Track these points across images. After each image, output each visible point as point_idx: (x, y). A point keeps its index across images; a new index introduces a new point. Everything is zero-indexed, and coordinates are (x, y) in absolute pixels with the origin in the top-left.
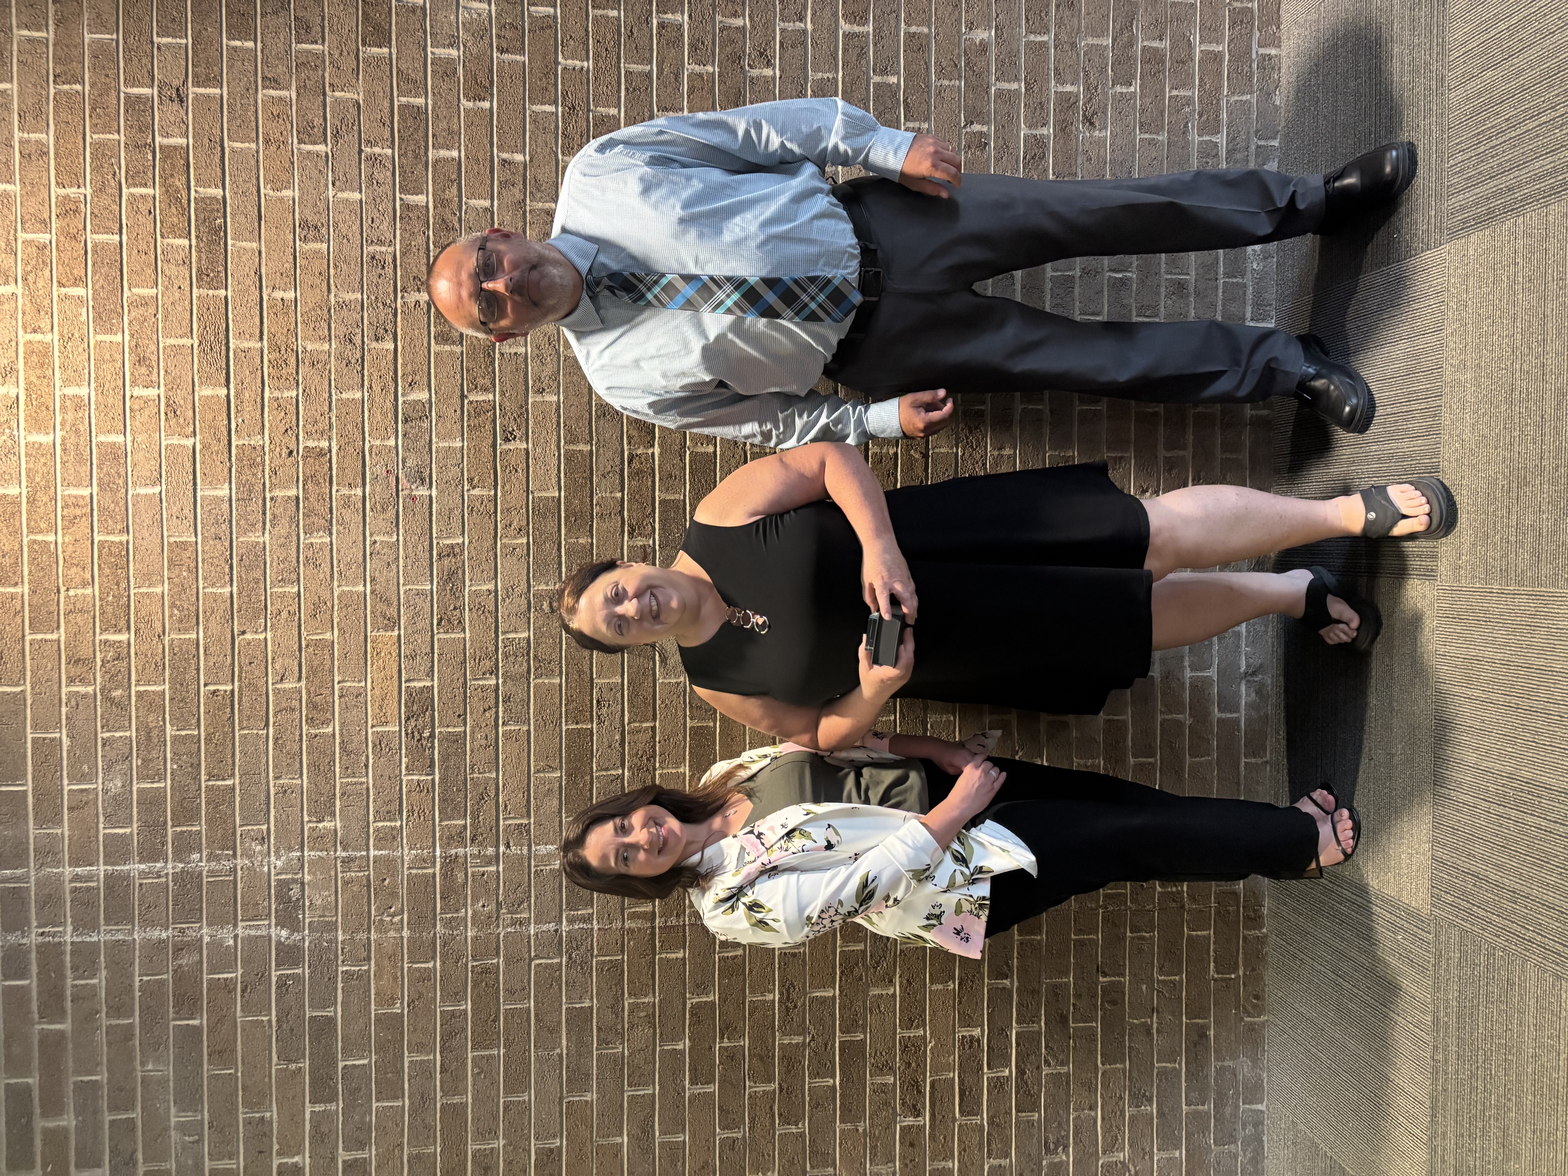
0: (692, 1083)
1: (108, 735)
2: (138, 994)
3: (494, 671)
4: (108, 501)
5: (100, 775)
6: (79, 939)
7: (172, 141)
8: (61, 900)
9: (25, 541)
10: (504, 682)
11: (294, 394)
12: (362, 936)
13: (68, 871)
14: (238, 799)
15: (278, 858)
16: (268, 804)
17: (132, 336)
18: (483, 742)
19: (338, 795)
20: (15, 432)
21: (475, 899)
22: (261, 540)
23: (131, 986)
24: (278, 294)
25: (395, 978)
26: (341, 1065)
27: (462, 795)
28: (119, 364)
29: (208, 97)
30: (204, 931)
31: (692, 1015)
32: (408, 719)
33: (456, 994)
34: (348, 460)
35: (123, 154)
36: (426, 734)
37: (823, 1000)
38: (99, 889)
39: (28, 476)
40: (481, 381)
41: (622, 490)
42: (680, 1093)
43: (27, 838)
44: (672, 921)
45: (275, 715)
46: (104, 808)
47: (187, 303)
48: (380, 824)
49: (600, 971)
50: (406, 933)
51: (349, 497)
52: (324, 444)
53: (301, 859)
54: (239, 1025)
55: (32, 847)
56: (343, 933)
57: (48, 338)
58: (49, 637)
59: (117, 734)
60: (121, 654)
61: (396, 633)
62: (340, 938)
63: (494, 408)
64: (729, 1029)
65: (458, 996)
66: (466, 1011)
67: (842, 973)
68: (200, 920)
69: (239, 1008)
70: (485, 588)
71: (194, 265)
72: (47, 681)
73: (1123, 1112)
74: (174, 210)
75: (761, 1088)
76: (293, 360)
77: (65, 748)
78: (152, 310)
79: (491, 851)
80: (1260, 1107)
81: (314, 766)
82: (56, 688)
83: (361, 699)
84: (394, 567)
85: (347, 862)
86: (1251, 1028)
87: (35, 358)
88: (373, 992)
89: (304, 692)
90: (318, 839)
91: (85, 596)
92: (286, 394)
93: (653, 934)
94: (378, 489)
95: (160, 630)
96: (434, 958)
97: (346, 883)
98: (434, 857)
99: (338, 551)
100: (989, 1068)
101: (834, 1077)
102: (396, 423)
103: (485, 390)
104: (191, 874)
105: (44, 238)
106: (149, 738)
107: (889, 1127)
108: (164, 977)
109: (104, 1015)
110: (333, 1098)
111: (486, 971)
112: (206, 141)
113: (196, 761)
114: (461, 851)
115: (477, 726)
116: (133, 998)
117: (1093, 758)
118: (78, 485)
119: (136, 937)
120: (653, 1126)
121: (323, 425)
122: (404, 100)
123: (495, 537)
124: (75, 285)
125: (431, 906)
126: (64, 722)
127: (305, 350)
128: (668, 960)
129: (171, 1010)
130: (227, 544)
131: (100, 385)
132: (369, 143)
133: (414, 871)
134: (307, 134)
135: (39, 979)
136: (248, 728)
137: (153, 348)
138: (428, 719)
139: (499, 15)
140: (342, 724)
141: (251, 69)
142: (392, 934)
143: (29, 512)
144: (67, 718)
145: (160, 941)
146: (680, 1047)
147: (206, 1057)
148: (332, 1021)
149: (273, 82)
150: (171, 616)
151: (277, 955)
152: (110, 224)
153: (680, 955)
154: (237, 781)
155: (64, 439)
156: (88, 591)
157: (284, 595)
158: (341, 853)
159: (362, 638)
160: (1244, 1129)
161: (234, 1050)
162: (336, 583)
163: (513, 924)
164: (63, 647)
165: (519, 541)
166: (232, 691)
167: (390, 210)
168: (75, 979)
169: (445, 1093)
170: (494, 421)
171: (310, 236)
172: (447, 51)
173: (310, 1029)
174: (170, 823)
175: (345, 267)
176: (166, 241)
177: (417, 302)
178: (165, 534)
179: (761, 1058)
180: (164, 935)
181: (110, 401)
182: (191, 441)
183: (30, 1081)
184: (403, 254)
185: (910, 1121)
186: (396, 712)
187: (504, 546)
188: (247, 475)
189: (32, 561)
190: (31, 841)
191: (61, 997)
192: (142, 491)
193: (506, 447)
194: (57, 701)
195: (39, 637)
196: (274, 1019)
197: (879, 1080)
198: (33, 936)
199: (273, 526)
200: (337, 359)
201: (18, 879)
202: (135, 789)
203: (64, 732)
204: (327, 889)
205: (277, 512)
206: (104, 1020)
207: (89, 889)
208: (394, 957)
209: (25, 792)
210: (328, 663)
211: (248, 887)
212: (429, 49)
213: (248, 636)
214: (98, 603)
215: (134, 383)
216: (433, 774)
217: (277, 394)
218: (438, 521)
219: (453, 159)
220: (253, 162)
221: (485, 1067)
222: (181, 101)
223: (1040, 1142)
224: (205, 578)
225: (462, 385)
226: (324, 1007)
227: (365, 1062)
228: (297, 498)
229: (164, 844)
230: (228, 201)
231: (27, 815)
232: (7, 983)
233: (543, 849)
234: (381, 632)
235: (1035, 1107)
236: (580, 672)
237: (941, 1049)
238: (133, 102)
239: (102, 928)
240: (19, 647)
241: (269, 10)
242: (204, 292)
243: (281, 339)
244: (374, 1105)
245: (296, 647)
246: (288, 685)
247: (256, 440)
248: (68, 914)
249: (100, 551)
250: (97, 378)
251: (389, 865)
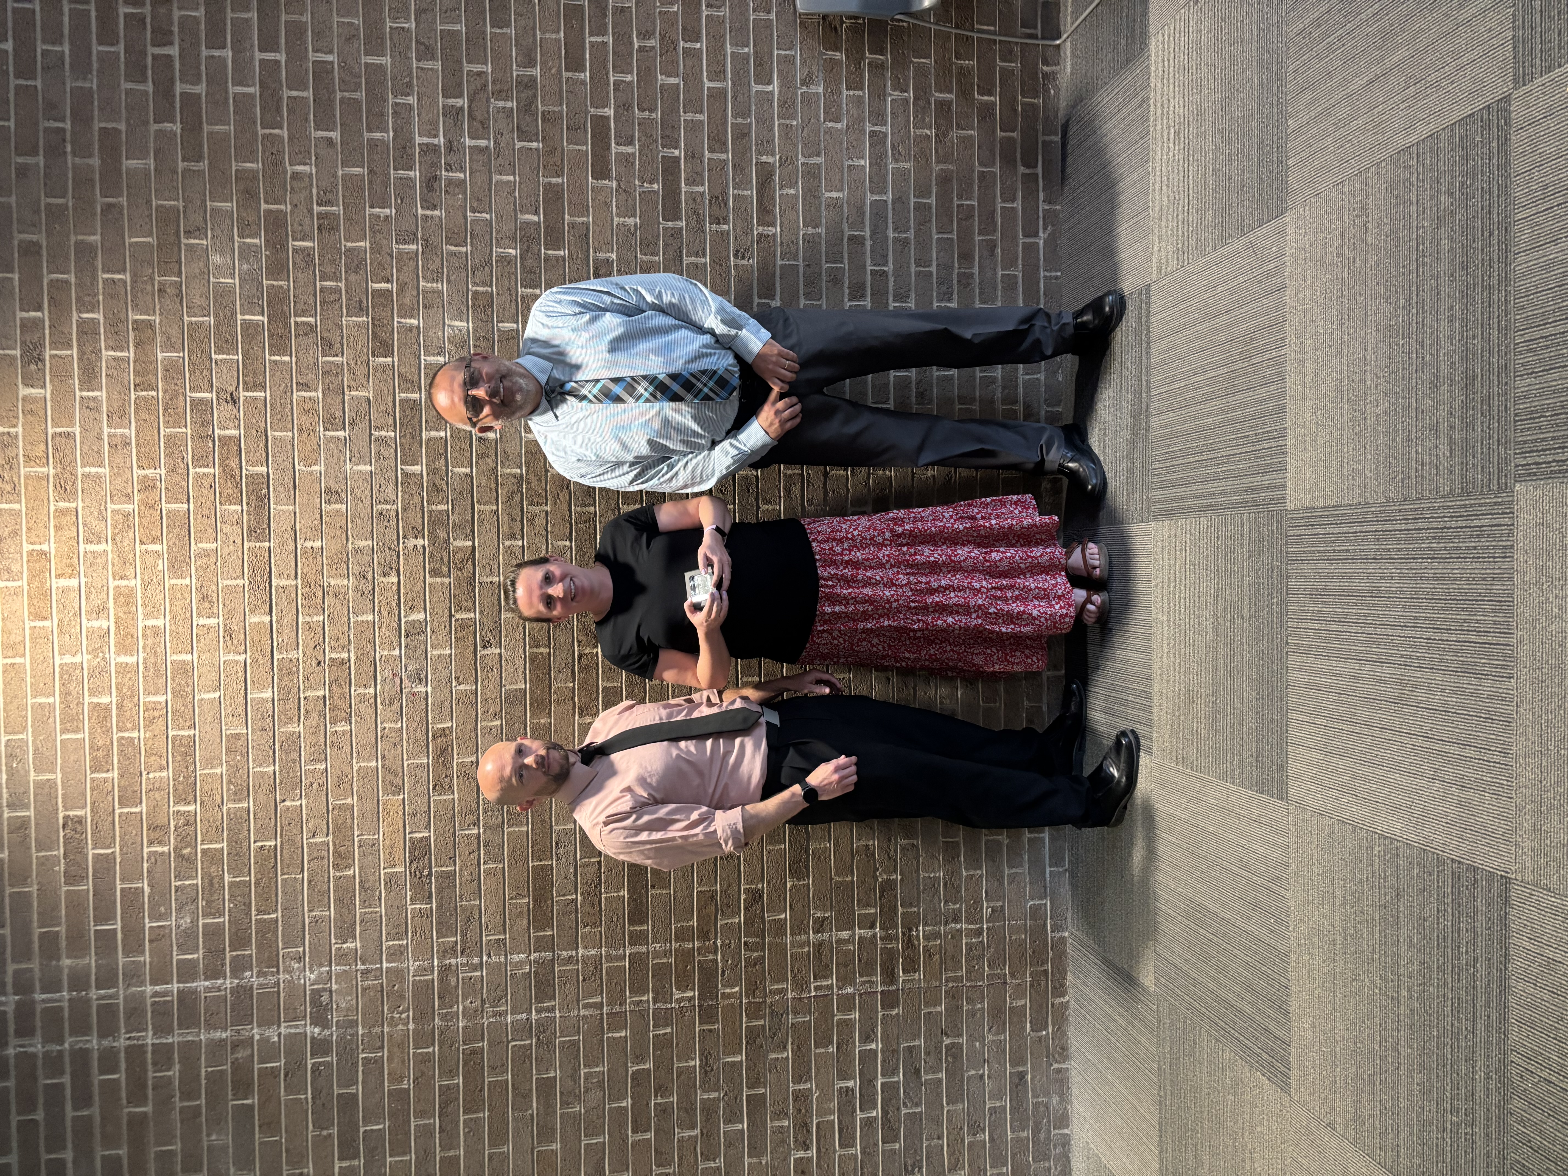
0: (633, 1132)
1: (179, 883)
2: (204, 1082)
3: (476, 824)
4: (179, 705)
5: (174, 914)
6: (158, 1041)
7: (228, 432)
8: (144, 1011)
9: (115, 737)
10: (485, 831)
11: (321, 618)
12: (377, 1030)
13: (149, 989)
14: (280, 928)
15: (312, 972)
16: (304, 931)
17: (198, 579)
18: (469, 878)
19: (358, 922)
20: (107, 656)
21: (465, 998)
22: (297, 730)
23: (199, 1075)
24: (309, 544)
25: (403, 1061)
26: (362, 1130)
27: (454, 918)
28: (188, 601)
29: (255, 399)
30: (255, 1031)
31: (632, 1080)
32: (411, 862)
33: (451, 1071)
34: (363, 667)
35: (189, 443)
36: (426, 873)
37: (733, 1064)
38: (172, 1001)
39: (117, 688)
40: (464, 604)
41: (574, 682)
42: (625, 1140)
43: (117, 965)
44: (617, 1009)
45: (309, 862)
46: (177, 939)
47: (240, 553)
48: (391, 943)
49: (562, 1047)
50: (411, 1026)
51: (364, 695)
52: (345, 655)
53: (329, 973)
54: (283, 1103)
55: (121, 972)
56: (363, 1027)
57: (132, 583)
58: (134, 810)
59: (187, 883)
60: (189, 821)
61: (401, 797)
62: (360, 1032)
63: (475, 624)
64: (662, 1089)
65: (451, 1073)
66: (458, 1084)
67: (747, 1043)
68: (252, 1023)
69: (282, 1090)
70: (469, 760)
71: (245, 524)
72: (133, 843)
73: (963, 1140)
74: (229, 484)
75: (687, 1134)
76: (320, 593)
77: (146, 895)
78: (213, 560)
79: (476, 960)
80: (1066, 1131)
81: (339, 901)
82: (139, 848)
83: (375, 848)
84: (399, 747)
85: (365, 973)
86: (1059, 1071)
87: (122, 599)
88: (386, 1072)
89: (331, 844)
90: (343, 957)
91: (161, 778)
92: (315, 619)
93: (602, 1019)
94: (387, 688)
95: (220, 801)
96: (433, 1044)
97: (364, 990)
98: (433, 966)
99: (357, 736)
100: (861, 1110)
101: (743, 1124)
102: (400, 637)
103: (469, 610)
104: (244, 987)
105: (128, 507)
106: (211, 884)
107: (786, 1159)
108: (224, 1067)
109: (177, 1099)
110: (356, 1156)
111: (474, 1052)
112: (254, 431)
113: (247, 901)
114: (453, 961)
115: (464, 866)
116: (200, 1085)
117: (934, 871)
118: (156, 694)
119: (202, 1037)
120: (604, 1167)
121: (343, 641)
122: (403, 395)
123: (476, 721)
124: (153, 542)
125: (430, 1005)
126: (145, 875)
127: (329, 585)
128: (614, 1038)
129: (230, 1093)
130: (271, 734)
131: (173, 618)
132: (377, 427)
133: (417, 978)
134: (330, 423)
135: (127, 1073)
136: (288, 874)
137: (214, 588)
138: (426, 862)
139: (475, 330)
140: (361, 868)
141: (288, 377)
142: (400, 1027)
143: (118, 716)
144: (148, 872)
145: (222, 1040)
146: (624, 1104)
147: (257, 1128)
148: (355, 1096)
149: (304, 386)
150: (228, 791)
151: (312, 1047)
152: (180, 496)
153: (623, 1034)
154: (280, 914)
155: (145, 659)
156: (164, 774)
157: (315, 770)
158: (360, 967)
159: (375, 801)
160: (1055, 1149)
161: (279, 1123)
162: (355, 761)
163: (494, 1015)
164: (144, 817)
165: (495, 723)
166: (276, 846)
167: (394, 478)
168: (155, 1072)
169: (443, 1149)
170: (475, 633)
171: (333, 500)
172: (436, 358)
173: (338, 1102)
174: (228, 949)
175: (359, 522)
176: (224, 507)
177: (415, 546)
178: (224, 728)
179: (687, 1111)
180: (224, 1035)
181: (181, 629)
182: (243, 656)
183: (121, 1152)
184: (404, 510)
185: (801, 1154)
186: (402, 857)
187: (483, 728)
188: (286, 681)
189: (121, 752)
190: (120, 967)
191: (144, 1086)
192: (206, 696)
193: (484, 652)
194: (139, 859)
195: (126, 810)
196: (310, 1096)
197: (777, 1124)
198: (122, 1040)
199: (306, 719)
200: (354, 591)
201: (110, 997)
202: (200, 924)
203: (146, 882)
204: (350, 994)
205: (309, 708)
206: (178, 1103)
207: (166, 1002)
208: (402, 1045)
209: (115, 930)
210: (349, 821)
211: (289, 996)
212: (422, 357)
213: (288, 803)
214: (171, 783)
215: (199, 615)
216: (431, 903)
217: (308, 619)
218: (432, 710)
219: (441, 438)
220: (290, 446)
221: (474, 1127)
222: (235, 402)
223: (900, 1166)
224: (254, 761)
225: (450, 607)
226: (348, 1087)
227: (381, 1127)
228: (325, 697)
229: (223, 965)
230: (271, 476)
231: (116, 947)
232: (102, 1077)
233: (516, 958)
234: (391, 797)
235: (896, 1139)
236: (543, 821)
237: (825, 1097)
238: (197, 404)
239: (176, 1032)
240: (110, 819)
241: (301, 333)
242: (252, 544)
243: (311, 578)
244: (388, 1160)
245: (325, 810)
246: (318, 840)
247: (293, 655)
248: (149, 1022)
249: (173, 743)
250: (170, 612)
251: (398, 975)
